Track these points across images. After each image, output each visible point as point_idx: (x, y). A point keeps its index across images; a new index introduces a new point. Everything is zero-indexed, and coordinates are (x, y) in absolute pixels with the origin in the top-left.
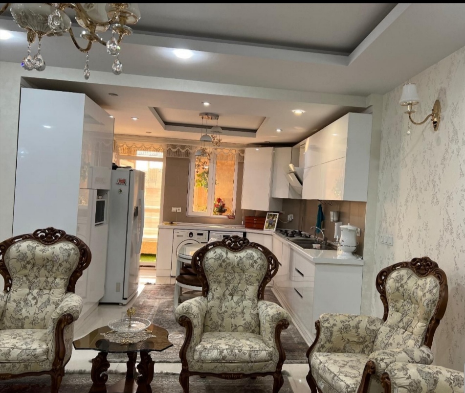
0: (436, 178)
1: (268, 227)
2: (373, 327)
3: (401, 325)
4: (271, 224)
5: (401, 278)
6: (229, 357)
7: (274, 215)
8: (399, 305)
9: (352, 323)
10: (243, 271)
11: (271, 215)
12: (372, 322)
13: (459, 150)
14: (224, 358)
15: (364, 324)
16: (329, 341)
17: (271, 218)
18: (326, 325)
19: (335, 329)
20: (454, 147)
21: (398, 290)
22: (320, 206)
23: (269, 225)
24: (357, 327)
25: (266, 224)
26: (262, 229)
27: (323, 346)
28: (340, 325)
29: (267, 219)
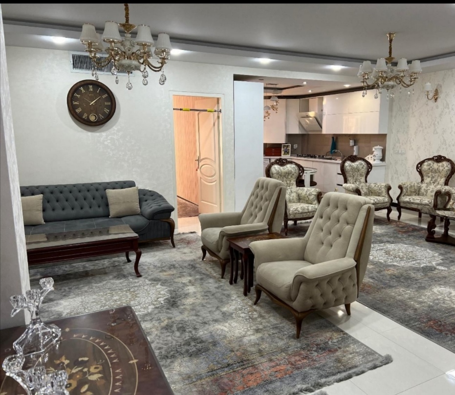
0: (436, 123)
1: (285, 154)
2: (419, 185)
3: (432, 182)
4: (287, 152)
5: (430, 164)
6: (377, 202)
7: (288, 146)
8: (429, 175)
9: (413, 185)
10: (358, 170)
11: (285, 146)
12: (418, 183)
13: (449, 112)
14: (376, 202)
15: (416, 185)
16: (407, 192)
17: (286, 148)
18: (405, 186)
19: (408, 187)
20: (447, 110)
21: (429, 169)
22: (333, 138)
23: (285, 153)
24: (414, 186)
25: (283, 153)
26: (281, 156)
27: (405, 194)
28: (409, 186)
29: (282, 149)
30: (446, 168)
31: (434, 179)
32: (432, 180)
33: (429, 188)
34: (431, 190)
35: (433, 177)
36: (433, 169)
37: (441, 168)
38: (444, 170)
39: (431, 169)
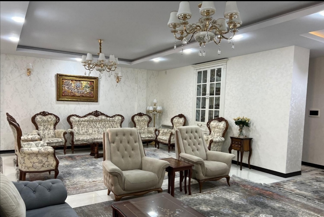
0: (31, 90)
13: (42, 84)
30: (54, 119)
31: (45, 127)
32: (44, 128)
33: (45, 133)
34: (47, 134)
35: (44, 126)
36: (44, 120)
37: (50, 120)
38: (53, 120)
39: (43, 120)
